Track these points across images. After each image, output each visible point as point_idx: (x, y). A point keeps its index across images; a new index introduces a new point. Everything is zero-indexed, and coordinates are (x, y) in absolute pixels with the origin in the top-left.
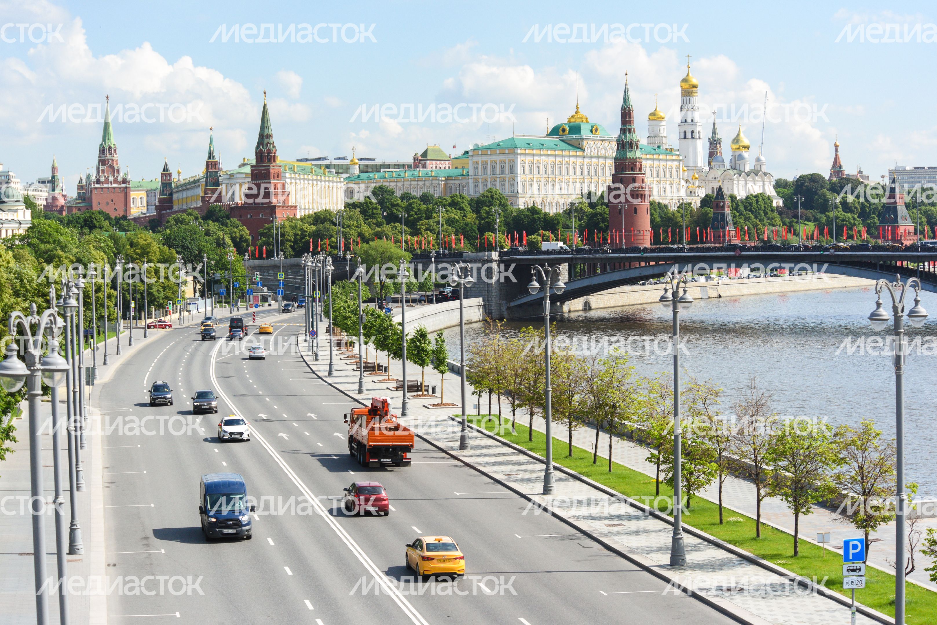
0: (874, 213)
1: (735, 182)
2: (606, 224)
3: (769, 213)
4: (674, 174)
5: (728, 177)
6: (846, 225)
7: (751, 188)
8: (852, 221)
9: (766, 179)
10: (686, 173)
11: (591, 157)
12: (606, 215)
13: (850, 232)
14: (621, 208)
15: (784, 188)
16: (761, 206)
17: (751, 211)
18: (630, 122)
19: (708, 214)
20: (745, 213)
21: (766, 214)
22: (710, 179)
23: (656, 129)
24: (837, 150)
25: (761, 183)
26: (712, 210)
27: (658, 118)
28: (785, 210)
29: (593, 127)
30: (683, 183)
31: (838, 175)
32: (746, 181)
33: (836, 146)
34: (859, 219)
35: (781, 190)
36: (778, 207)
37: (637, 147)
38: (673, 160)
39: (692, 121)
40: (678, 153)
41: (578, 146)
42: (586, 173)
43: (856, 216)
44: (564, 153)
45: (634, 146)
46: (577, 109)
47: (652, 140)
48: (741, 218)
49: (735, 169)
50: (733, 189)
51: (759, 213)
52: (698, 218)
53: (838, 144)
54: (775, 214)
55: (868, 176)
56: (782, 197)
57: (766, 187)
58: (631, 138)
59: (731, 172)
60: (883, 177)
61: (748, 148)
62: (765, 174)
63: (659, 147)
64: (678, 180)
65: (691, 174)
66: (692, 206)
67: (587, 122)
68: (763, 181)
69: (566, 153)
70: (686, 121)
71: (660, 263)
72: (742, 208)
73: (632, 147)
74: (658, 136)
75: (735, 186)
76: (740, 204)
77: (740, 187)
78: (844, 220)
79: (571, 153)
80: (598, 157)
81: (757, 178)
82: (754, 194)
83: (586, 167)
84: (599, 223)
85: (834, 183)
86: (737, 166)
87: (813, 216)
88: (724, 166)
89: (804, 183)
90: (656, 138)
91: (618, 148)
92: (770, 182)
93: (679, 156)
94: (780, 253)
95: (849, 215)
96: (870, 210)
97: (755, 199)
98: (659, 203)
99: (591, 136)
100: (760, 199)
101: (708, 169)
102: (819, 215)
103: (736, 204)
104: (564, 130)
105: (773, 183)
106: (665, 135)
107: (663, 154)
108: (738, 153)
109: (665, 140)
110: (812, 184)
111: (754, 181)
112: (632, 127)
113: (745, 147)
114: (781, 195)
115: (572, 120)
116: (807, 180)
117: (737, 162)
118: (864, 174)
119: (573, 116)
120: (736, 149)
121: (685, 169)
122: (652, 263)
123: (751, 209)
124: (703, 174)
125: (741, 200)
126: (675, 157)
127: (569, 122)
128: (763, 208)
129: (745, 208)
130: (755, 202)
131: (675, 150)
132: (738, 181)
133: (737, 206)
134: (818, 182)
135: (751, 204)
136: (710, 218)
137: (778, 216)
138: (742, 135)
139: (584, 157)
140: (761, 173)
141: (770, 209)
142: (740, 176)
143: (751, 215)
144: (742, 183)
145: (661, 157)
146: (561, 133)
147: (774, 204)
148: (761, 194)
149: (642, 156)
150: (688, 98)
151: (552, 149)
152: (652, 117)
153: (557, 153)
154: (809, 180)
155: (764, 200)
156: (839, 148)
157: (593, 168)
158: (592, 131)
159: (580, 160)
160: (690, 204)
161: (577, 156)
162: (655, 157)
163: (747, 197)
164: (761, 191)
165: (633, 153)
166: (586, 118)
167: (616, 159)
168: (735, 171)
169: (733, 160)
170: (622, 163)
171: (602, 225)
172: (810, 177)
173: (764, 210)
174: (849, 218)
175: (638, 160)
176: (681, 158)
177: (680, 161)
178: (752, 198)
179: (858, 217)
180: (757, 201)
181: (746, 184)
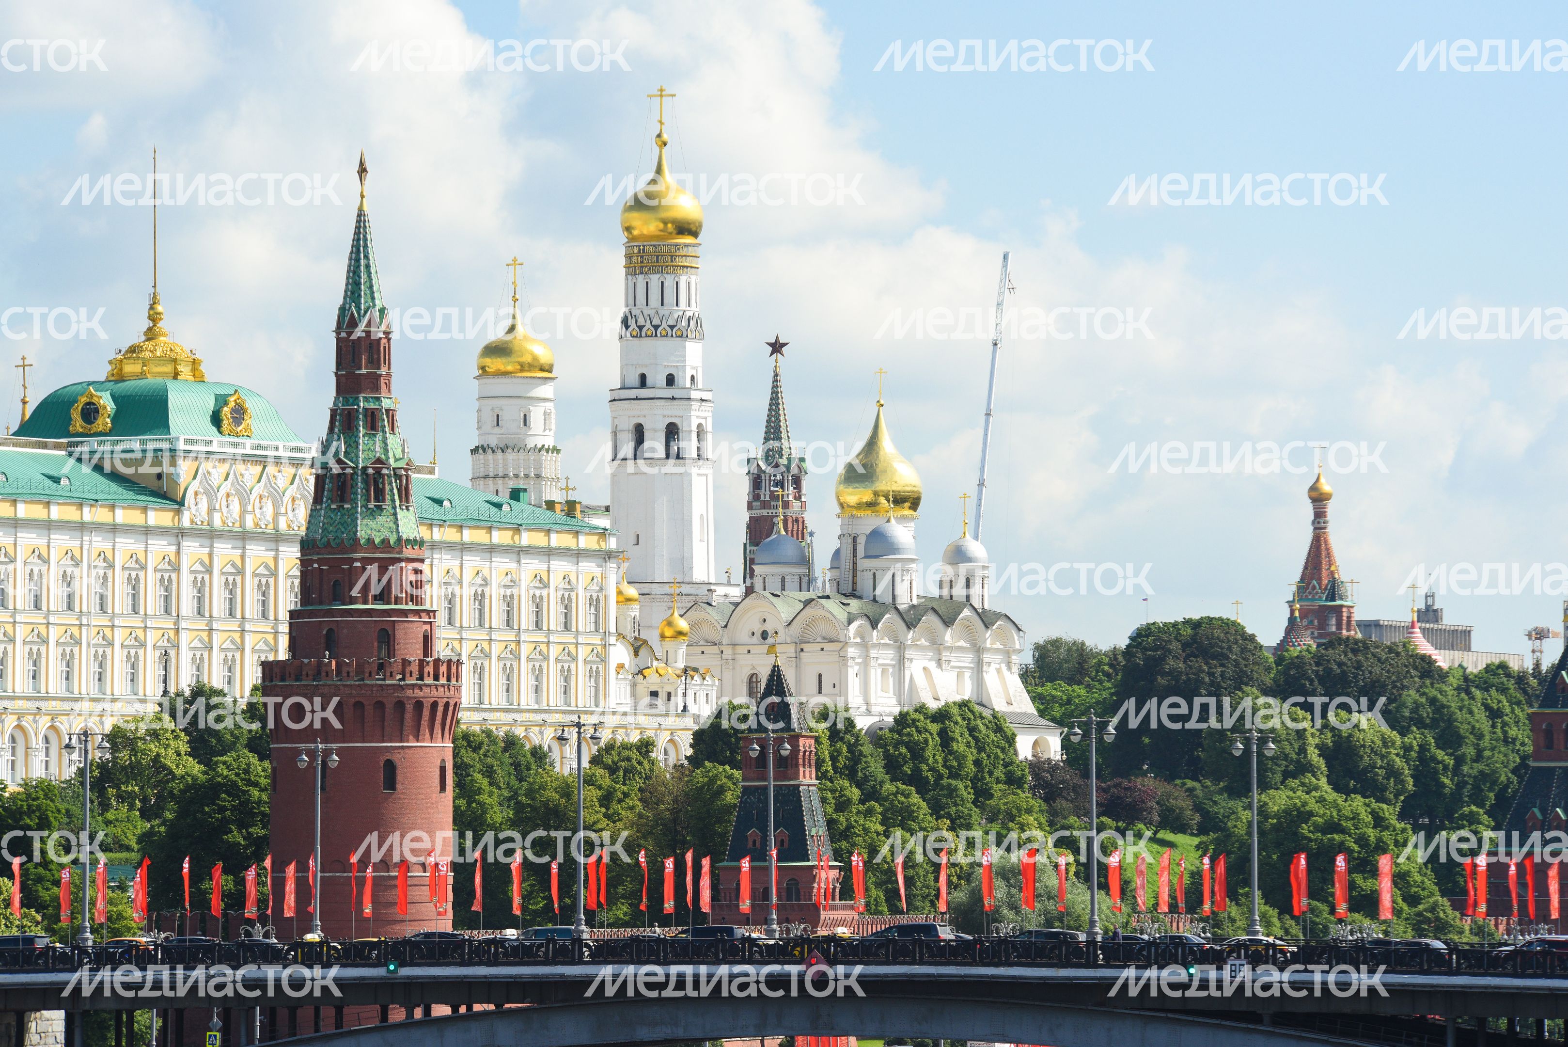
0: (1478, 799)
1: (851, 651)
2: (257, 831)
3: (997, 789)
4: (583, 618)
5: (823, 629)
6: (1341, 848)
7: (921, 681)
8: (1372, 834)
9: (989, 639)
10: (635, 611)
11: (210, 535)
12: (255, 793)
13: (1359, 879)
14: (311, 766)
15: (1071, 681)
16: (960, 758)
17: (917, 781)
18: (374, 383)
19: (722, 790)
20: (889, 787)
21: (982, 794)
22: (744, 637)
23: (511, 413)
24: (1319, 515)
25: (966, 660)
26: (737, 774)
27: (523, 367)
28: (1070, 776)
29: (221, 400)
30: (620, 654)
31: (1323, 625)
32: (900, 647)
33: (1318, 499)
34: (1399, 826)
35: (1058, 689)
36: (1038, 766)
37: (405, 494)
38: (578, 554)
39: (670, 380)
40: (603, 522)
41: (154, 484)
42: (187, 605)
43: (1389, 812)
44: (88, 515)
45: (392, 488)
46: (154, 317)
47: (494, 462)
48: (869, 812)
49: (853, 594)
50: (839, 687)
51: (952, 792)
52: (675, 812)
53: (1326, 487)
54: (1024, 797)
55: (1466, 634)
56: (1059, 722)
57: (991, 678)
58: (379, 453)
59: (833, 606)
60: (1540, 634)
61: (915, 502)
62: (987, 619)
63: (515, 495)
64: (596, 640)
65: (658, 614)
66: (657, 754)
67: (199, 378)
68: (978, 650)
69: (102, 515)
70: (643, 381)
71: (477, 1007)
72: (876, 766)
73: (380, 495)
74: (519, 448)
75: (853, 670)
76: (867, 749)
77: (875, 674)
78: (1332, 827)
79: (121, 516)
80: (243, 537)
81: (948, 636)
82: (933, 705)
83: (186, 579)
84: (223, 827)
85: (1298, 663)
86: (864, 582)
87: (1198, 808)
88: (807, 581)
89: (1163, 658)
90: (510, 456)
91: (318, 498)
92: (1007, 653)
93: (603, 533)
94: (1002, 971)
95: (1358, 803)
96: (1460, 786)
97: (934, 728)
98: (511, 743)
99: (218, 443)
100: (958, 731)
101: (736, 592)
102: (1223, 804)
103: (851, 748)
104: (90, 412)
105: (1028, 659)
106: (549, 442)
107: (534, 528)
108: (867, 523)
109: (550, 466)
110: (1197, 663)
111: (936, 646)
112: (386, 403)
113: (899, 500)
114: (1058, 711)
115: (130, 368)
116: (1175, 646)
117: (862, 564)
118: (1450, 620)
119: (134, 350)
120: (859, 506)
121: (632, 591)
122: (441, 1010)
123: (917, 771)
124: (713, 615)
125: (876, 736)
126: (586, 542)
127: (118, 377)
128: (970, 768)
129: (892, 766)
130: (934, 742)
131: (589, 510)
132: (865, 646)
133: (856, 757)
134: (1222, 657)
135: (917, 752)
136: (729, 808)
137: (1036, 804)
138: (887, 445)
139: (180, 534)
140: (966, 612)
141: (999, 773)
142: (874, 625)
143: (916, 798)
144: (886, 656)
145: (526, 539)
146: (78, 424)
147: (1024, 748)
148: (963, 705)
149: (424, 533)
150: (655, 280)
151: (34, 498)
152: (495, 364)
153: (56, 512)
154: (1185, 645)
155: (972, 730)
156: (1331, 508)
157: (218, 580)
158: (216, 420)
159: (160, 547)
160: (645, 746)
161: (147, 531)
162: (500, 537)
163: (902, 720)
164: (967, 693)
165: (384, 520)
166: (195, 363)
167: (307, 546)
168: (854, 604)
169: (847, 554)
170: (335, 565)
171: (236, 836)
172: (1188, 631)
173: (975, 780)
174: (1356, 816)
175: (408, 552)
176: (612, 543)
177: (608, 556)
178: (922, 722)
179: (1402, 817)
180: (945, 739)
181: (901, 662)
